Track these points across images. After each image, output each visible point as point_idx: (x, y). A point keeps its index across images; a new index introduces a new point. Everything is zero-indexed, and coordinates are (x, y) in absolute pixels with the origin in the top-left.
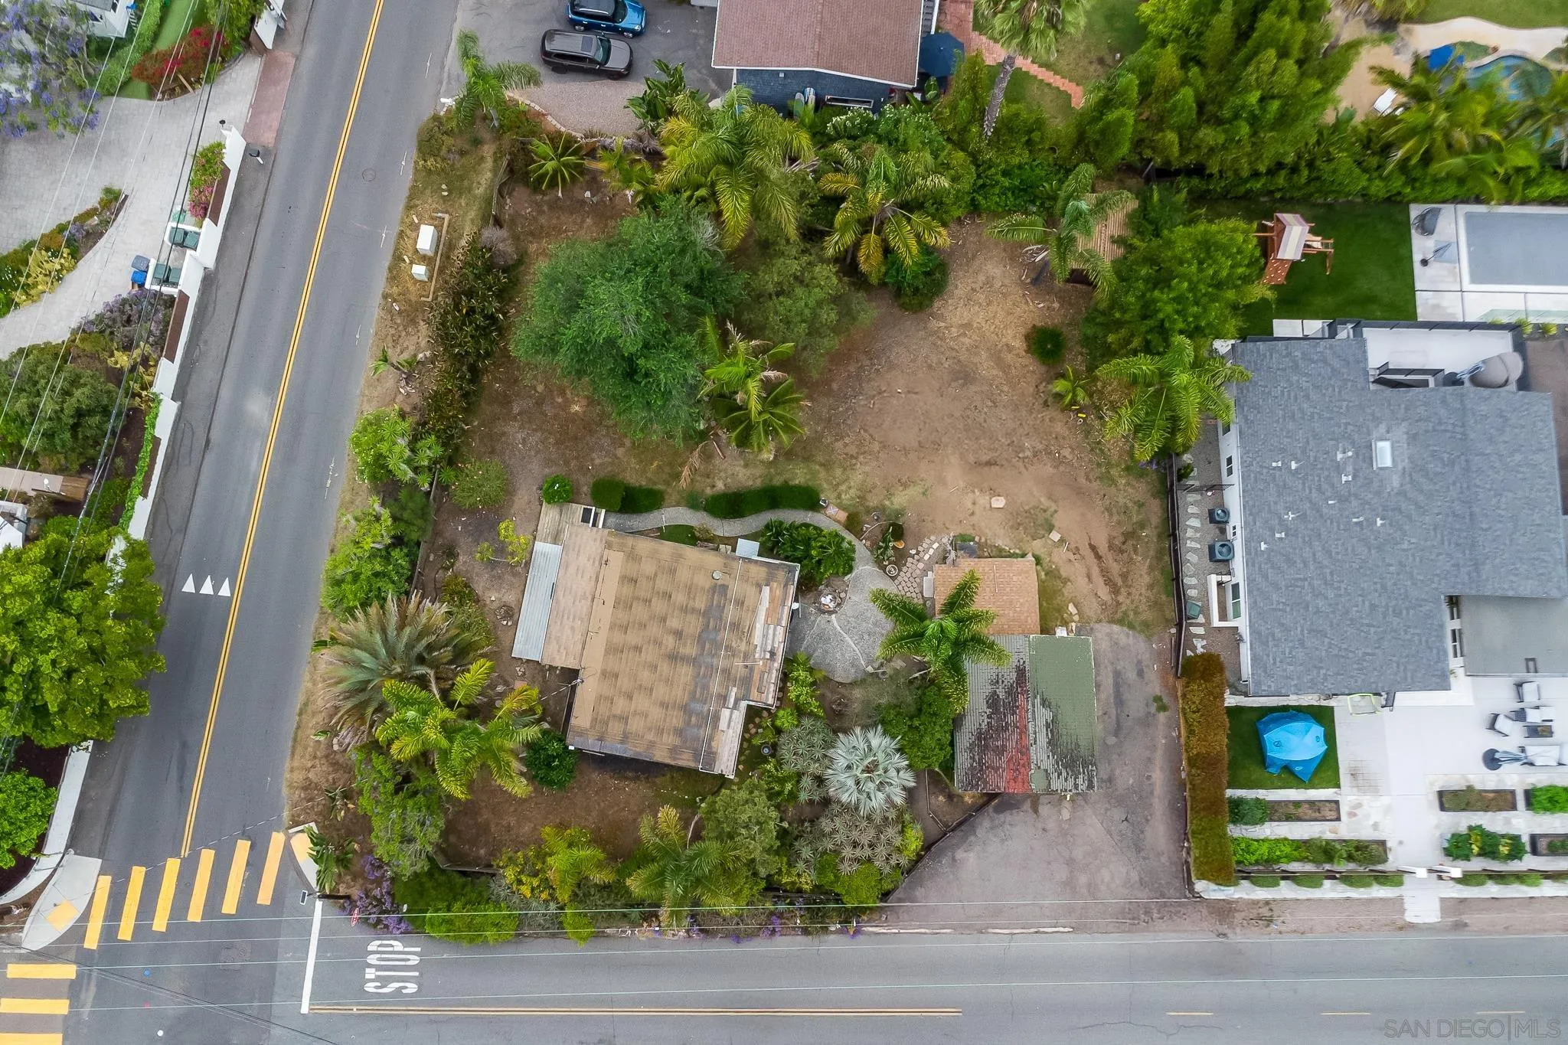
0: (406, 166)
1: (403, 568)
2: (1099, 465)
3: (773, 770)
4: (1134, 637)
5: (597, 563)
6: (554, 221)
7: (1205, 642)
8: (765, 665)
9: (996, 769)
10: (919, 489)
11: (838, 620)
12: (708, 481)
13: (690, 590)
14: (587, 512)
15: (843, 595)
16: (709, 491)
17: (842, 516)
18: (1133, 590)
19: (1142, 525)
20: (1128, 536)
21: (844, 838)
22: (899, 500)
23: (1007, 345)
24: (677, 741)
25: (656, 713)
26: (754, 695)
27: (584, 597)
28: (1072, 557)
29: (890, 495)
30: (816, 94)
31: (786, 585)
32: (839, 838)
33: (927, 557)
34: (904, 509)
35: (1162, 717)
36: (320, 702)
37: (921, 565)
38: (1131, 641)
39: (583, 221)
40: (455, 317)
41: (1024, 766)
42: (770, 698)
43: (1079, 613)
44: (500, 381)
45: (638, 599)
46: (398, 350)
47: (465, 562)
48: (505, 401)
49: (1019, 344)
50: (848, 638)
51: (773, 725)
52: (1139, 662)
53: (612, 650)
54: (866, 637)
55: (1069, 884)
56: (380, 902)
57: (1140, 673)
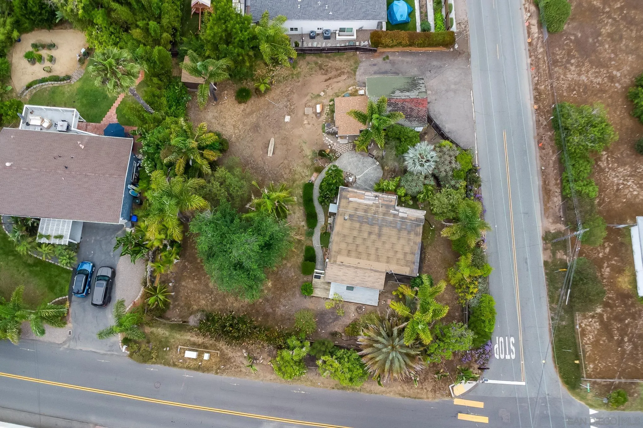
0: (153, 368)
1: (344, 352)
2: (293, 78)
3: (423, 195)
4: (361, 67)
5: (341, 267)
6: (183, 299)
7: (362, 42)
8: (381, 199)
9: (419, 111)
10: (304, 145)
11: (358, 175)
12: (301, 228)
13: (352, 229)
14: (316, 277)
15: (348, 173)
16: (306, 228)
17: (315, 174)
18: (342, 67)
19: (316, 63)
20: (321, 68)
21: (449, 167)
22: (308, 152)
23: (243, 111)
24: (413, 233)
25: (402, 241)
26: (393, 203)
27: (356, 272)
28: (330, 88)
29: (306, 156)
30: (130, 185)
31: (349, 192)
32: (448, 168)
33: (332, 142)
34: (312, 151)
35: (391, 58)
36: (399, 388)
37: (335, 144)
38: (362, 68)
39: (183, 286)
40: (235, 332)
41: (417, 101)
42: (394, 197)
43: (353, 85)
44: (257, 318)
45: (356, 249)
46: (242, 365)
47: (338, 328)
48: (267, 315)
49: (243, 106)
50: (366, 172)
51: (404, 196)
52: (370, 65)
53: (378, 259)
54: (365, 164)
55: (455, 91)
56: (481, 354)
57: (375, 65)
